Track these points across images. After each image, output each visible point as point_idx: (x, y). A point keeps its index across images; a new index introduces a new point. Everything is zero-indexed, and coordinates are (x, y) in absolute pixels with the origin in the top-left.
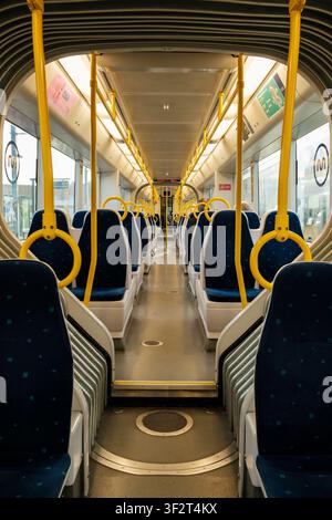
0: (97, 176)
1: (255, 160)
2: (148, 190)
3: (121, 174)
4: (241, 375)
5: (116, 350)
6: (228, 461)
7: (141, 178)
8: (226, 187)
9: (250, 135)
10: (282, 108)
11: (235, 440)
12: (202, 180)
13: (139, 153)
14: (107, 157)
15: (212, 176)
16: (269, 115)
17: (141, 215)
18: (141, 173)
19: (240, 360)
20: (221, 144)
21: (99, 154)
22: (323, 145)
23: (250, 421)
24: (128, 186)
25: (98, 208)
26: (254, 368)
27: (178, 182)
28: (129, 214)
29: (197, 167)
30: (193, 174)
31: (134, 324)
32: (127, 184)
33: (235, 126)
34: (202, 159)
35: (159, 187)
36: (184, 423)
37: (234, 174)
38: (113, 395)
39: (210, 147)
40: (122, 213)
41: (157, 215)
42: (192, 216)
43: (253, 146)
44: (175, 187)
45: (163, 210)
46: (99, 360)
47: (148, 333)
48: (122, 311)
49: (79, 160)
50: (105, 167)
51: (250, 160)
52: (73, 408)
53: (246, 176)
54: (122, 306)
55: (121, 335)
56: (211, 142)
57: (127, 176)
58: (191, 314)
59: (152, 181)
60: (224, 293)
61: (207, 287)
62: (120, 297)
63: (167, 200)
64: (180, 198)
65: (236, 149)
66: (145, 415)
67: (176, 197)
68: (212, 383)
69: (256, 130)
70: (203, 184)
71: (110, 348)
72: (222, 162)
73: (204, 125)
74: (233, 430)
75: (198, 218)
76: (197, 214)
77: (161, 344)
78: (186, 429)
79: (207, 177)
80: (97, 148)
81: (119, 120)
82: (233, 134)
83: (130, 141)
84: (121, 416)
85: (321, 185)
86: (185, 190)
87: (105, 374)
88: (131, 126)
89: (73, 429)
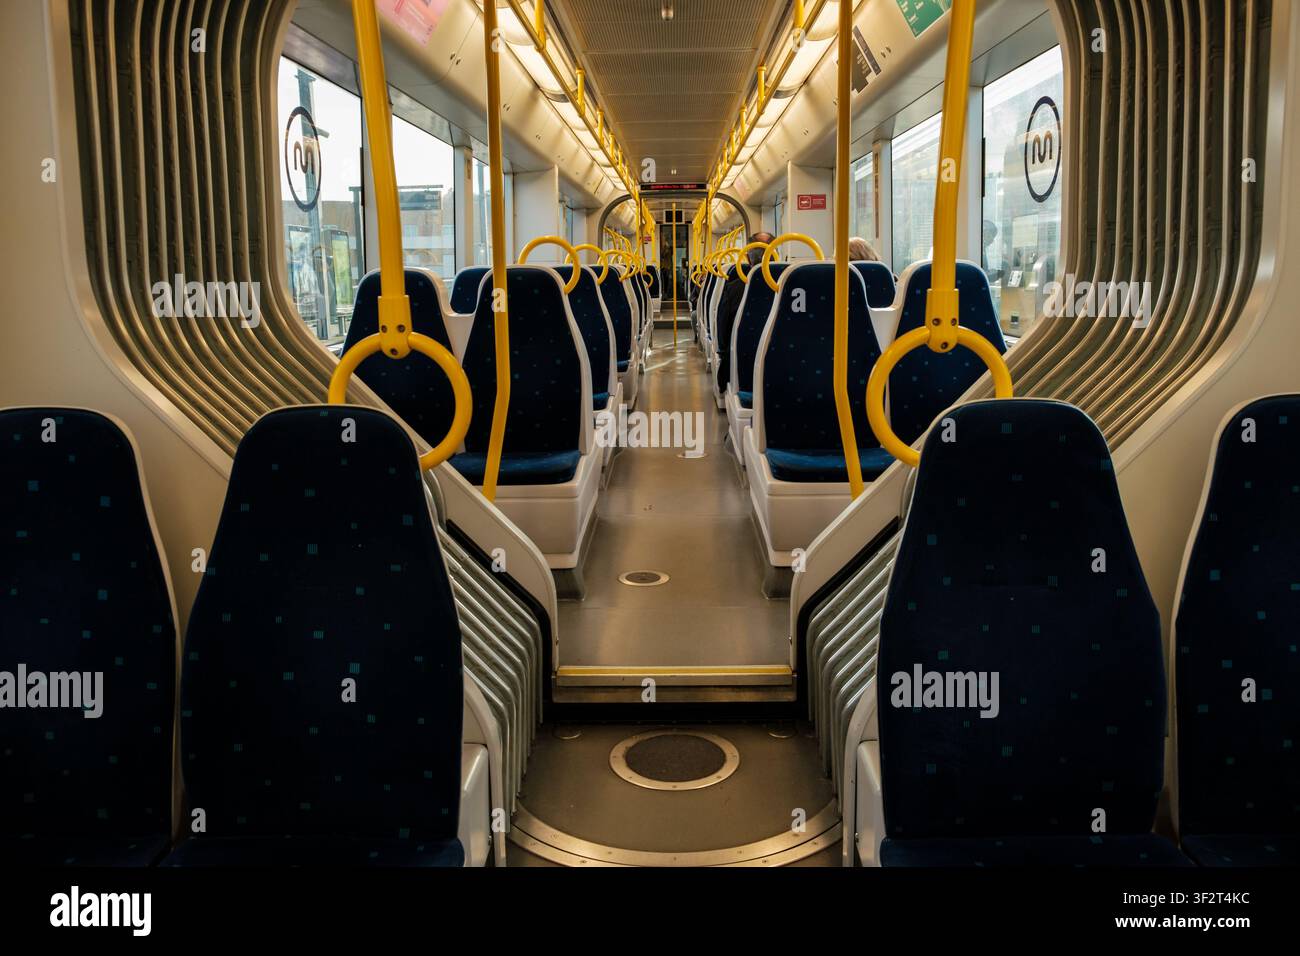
0: (506, 182)
1: (883, 136)
2: (630, 211)
3: (563, 176)
4: (849, 653)
5: (560, 595)
6: (820, 844)
7: (610, 183)
8: (814, 202)
9: (871, 78)
10: (947, 13)
11: (835, 795)
12: (758, 185)
13: (605, 123)
14: (530, 136)
15: (781, 175)
16: (918, 27)
17: (613, 274)
18: (611, 171)
19: (846, 619)
20: (801, 99)
21: (506, 127)
22: (1046, 100)
23: (868, 760)
24: (581, 203)
25: (509, 264)
26: (876, 637)
27: (699, 189)
28: (584, 273)
29: (744, 154)
30: (735, 170)
31: (601, 532)
32: (577, 197)
33: (835, 55)
34: (757, 135)
35: (655, 202)
36: (719, 761)
37: (832, 168)
38: (557, 699)
39: (775, 106)
40: (566, 273)
41: (651, 269)
42: (733, 273)
43: (878, 104)
44: (694, 201)
45: (666, 255)
46: (523, 623)
47: (634, 555)
48: (572, 509)
49: (462, 146)
50: (524, 160)
51: (871, 136)
52: (466, 735)
53: (862, 172)
54: (571, 495)
55: (572, 561)
56: (778, 94)
57: (577, 178)
58: (733, 505)
59: (636, 190)
60: (808, 461)
61: (770, 445)
62: (567, 474)
63: (675, 232)
64: (706, 226)
65: (834, 111)
66: (630, 743)
67: (696, 223)
68: (782, 669)
69: (886, 65)
70: (760, 192)
71: (547, 593)
72: (804, 141)
73: (760, 54)
74: (830, 776)
75: (747, 279)
76: (746, 269)
77: (664, 579)
78: (725, 772)
79: (769, 175)
80: (505, 116)
81: (553, 48)
82: (828, 76)
83: (583, 97)
84: (576, 746)
85: (1040, 199)
86: (717, 208)
87: (537, 653)
88: (582, 59)
89: (467, 784)
